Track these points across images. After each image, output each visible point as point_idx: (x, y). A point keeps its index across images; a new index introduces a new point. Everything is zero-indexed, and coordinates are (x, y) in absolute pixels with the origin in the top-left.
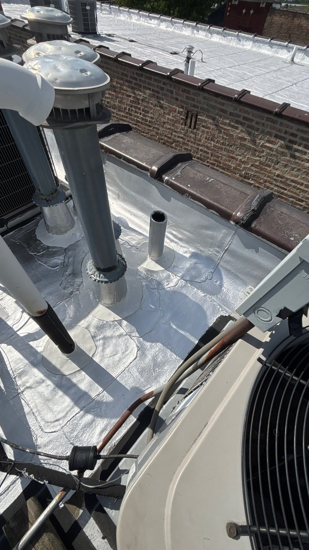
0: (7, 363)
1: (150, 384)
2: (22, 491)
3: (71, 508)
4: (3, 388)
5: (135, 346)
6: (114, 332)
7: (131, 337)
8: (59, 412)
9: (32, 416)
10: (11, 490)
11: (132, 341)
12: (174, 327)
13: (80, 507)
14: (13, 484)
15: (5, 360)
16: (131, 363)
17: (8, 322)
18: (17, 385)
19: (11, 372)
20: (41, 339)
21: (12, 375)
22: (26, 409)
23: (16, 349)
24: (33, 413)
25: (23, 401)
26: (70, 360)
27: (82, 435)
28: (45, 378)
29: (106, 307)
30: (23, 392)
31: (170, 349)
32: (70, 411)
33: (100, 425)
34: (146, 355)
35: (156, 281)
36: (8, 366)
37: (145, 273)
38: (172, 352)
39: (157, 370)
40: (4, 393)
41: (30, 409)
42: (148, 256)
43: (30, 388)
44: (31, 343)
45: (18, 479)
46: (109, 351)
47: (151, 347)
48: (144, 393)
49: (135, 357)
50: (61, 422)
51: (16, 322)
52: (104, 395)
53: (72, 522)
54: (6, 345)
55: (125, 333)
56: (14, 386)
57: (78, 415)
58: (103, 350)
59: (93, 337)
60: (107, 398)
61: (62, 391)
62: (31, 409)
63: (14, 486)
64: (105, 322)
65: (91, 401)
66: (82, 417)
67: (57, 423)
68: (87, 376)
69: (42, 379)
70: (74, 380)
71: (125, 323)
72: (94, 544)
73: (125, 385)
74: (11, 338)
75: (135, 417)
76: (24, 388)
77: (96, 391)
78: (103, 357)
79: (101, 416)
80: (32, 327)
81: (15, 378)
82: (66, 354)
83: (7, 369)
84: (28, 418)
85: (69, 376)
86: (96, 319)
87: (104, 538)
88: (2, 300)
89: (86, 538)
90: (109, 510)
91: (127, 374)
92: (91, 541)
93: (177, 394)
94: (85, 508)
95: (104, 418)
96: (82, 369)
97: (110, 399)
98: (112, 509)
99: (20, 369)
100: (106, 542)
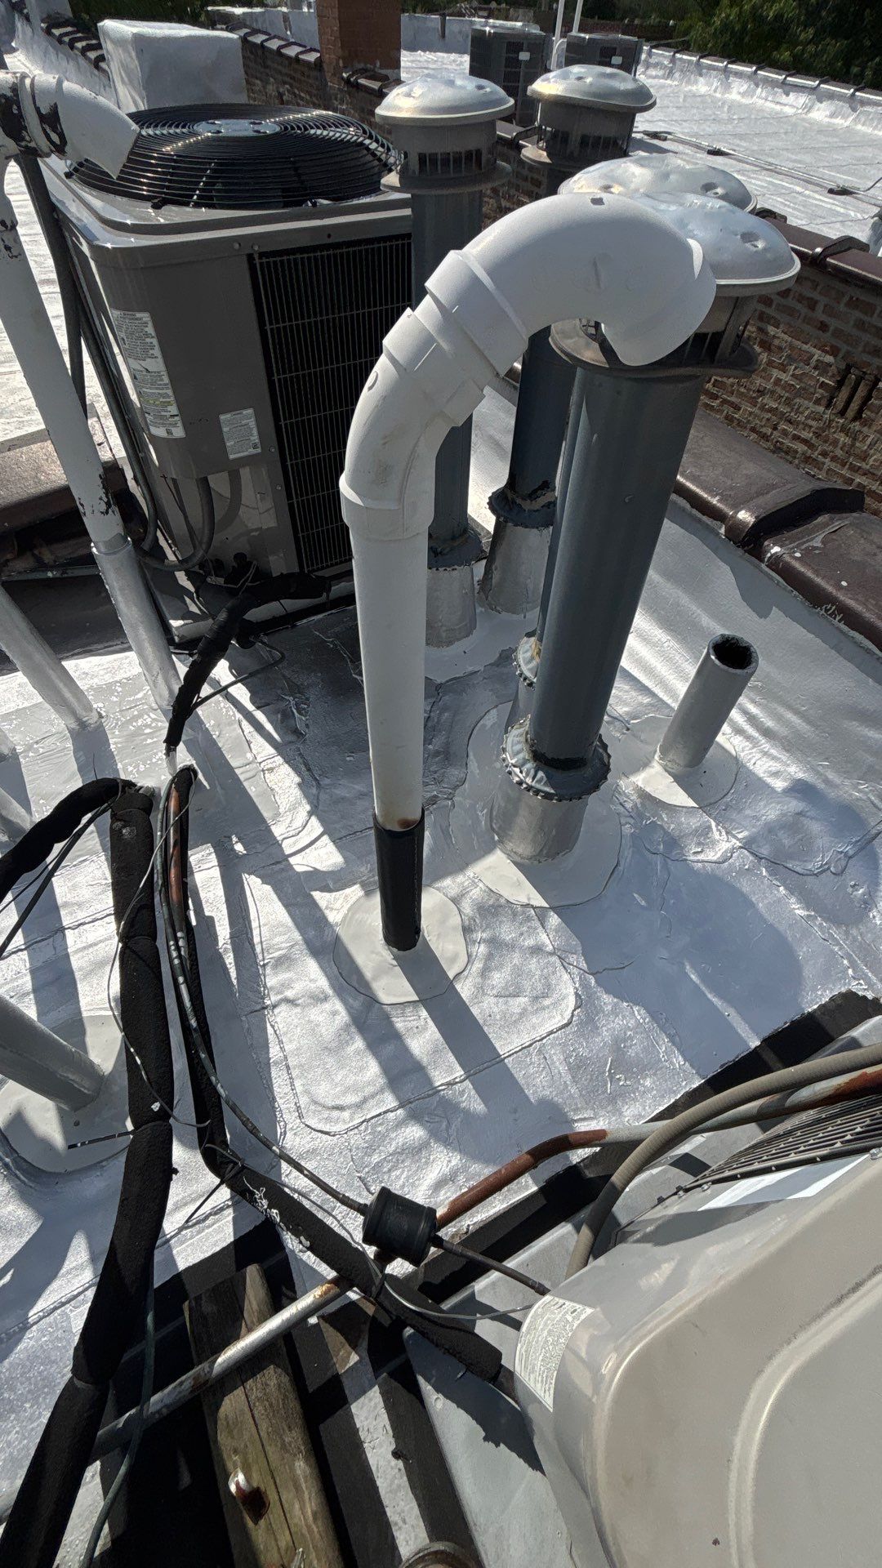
0: (254, 924)
1: (593, 1109)
2: (232, 1239)
3: (333, 1337)
4: (235, 982)
5: (572, 991)
6: (522, 934)
7: (565, 964)
8: (347, 1090)
9: (285, 1072)
10: (209, 1227)
11: (566, 977)
12: (693, 977)
13: (354, 1346)
14: (216, 1213)
15: (252, 918)
16: (552, 1032)
17: (273, 828)
18: (265, 986)
19: (258, 949)
20: (341, 892)
21: (260, 957)
22: (274, 1052)
23: (280, 899)
24: (288, 1067)
25: (270, 1030)
26: (398, 969)
27: (390, 1171)
28: (330, 992)
29: (515, 863)
30: (274, 1006)
31: (669, 1036)
32: (373, 1096)
33: (439, 1163)
34: (597, 1028)
35: (666, 833)
36: (256, 932)
37: (638, 801)
38: (674, 1044)
39: (619, 1079)
40: (232, 994)
41: (281, 1054)
42: (656, 757)
43: (291, 1002)
44: (316, 895)
45: (228, 1207)
46: (498, 978)
47: (615, 1012)
48: (572, 1128)
49: (565, 1021)
50: (346, 1114)
51: (291, 834)
52: (464, 1091)
53: (329, 1374)
54: (259, 881)
55: (551, 947)
56: (259, 985)
57: (391, 1115)
58: (484, 973)
59: (467, 930)
60: (471, 1100)
61: (365, 1039)
62: (285, 1057)
63: (218, 1221)
64: (502, 901)
65: (430, 1092)
66: (400, 1124)
67: (335, 1114)
68: (431, 1023)
69: (323, 992)
70: (400, 1024)
71: (554, 920)
72: (369, 1455)
73: (525, 1087)
74: (275, 868)
75: (536, 1181)
76: (280, 997)
77: (446, 1071)
78: (481, 990)
79: (447, 1143)
80: (326, 856)
81: (264, 966)
82: (395, 950)
83: (252, 939)
84: (273, 1074)
85: (388, 1009)
86: (481, 885)
87: (396, 1454)
88: (271, 770)
89: (355, 1431)
90: (429, 1387)
91: (535, 1059)
92: (365, 1445)
93: (671, 1165)
94: (365, 1354)
95: (454, 1150)
96: (424, 1001)
97: (477, 1106)
98: (438, 1390)
99: (280, 949)
100: (400, 1470)
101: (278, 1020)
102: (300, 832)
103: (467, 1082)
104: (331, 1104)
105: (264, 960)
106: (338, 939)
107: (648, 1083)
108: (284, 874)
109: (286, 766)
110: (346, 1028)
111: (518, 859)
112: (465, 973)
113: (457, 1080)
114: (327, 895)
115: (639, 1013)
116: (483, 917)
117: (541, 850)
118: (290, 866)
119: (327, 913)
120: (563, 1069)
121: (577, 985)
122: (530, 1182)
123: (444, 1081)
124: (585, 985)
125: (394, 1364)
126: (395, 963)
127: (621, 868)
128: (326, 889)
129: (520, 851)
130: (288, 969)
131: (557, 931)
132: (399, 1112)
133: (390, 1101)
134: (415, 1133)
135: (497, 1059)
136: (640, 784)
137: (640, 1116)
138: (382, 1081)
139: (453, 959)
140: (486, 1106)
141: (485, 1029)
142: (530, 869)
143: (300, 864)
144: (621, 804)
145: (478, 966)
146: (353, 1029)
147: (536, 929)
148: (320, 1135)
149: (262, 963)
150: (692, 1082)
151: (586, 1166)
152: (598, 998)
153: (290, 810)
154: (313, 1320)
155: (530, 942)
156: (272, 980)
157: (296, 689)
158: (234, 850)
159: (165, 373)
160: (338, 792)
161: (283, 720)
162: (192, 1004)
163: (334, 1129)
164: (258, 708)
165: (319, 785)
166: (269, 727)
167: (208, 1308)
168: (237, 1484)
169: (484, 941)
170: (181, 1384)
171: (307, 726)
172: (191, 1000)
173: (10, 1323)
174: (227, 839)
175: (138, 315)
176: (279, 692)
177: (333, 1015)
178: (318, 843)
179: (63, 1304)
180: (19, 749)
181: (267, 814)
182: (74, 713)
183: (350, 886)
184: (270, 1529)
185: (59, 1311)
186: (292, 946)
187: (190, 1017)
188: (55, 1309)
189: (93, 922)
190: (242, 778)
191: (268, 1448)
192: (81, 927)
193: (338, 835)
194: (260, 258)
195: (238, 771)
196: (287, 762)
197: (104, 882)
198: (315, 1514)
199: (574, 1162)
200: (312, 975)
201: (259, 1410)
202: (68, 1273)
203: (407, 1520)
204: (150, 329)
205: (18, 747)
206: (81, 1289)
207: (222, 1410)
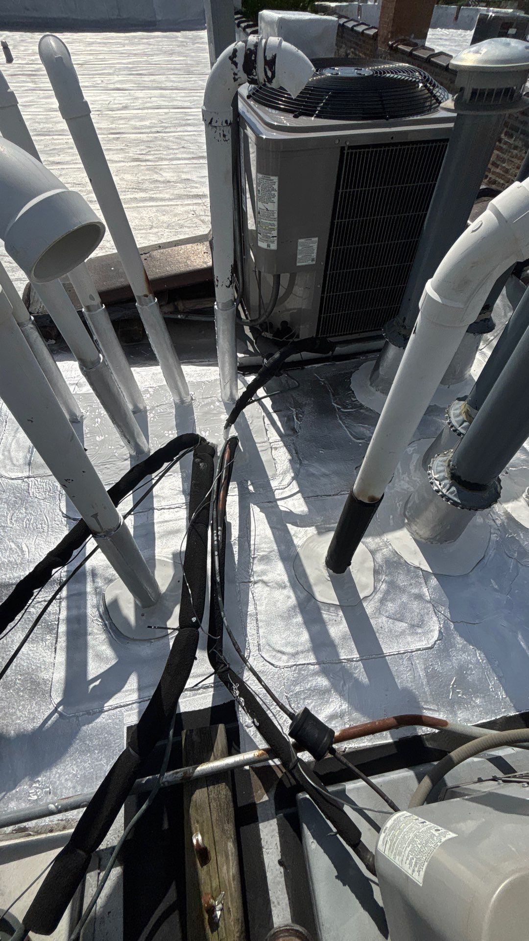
0: (252, 533)
1: (438, 705)
3: (255, 780)
4: (236, 562)
5: (438, 628)
6: (411, 584)
7: (436, 611)
9: (255, 622)
10: (199, 694)
11: (435, 618)
12: (522, 644)
13: (267, 792)
15: (252, 529)
16: (419, 650)
17: (271, 482)
18: (252, 570)
19: (252, 548)
20: (304, 528)
21: (252, 552)
22: (251, 609)
23: (269, 523)
24: (257, 620)
25: (251, 596)
28: (288, 584)
29: (415, 540)
30: (255, 583)
31: (498, 676)
32: (302, 652)
34: (450, 656)
36: (252, 538)
38: (500, 682)
41: (255, 612)
42: (524, 496)
43: (265, 583)
44: (289, 526)
46: (391, 607)
48: (422, 712)
49: (430, 646)
50: (285, 658)
51: (281, 487)
52: (357, 667)
54: (258, 509)
55: (429, 598)
56: (249, 568)
57: (311, 667)
58: (383, 601)
59: (376, 572)
61: (303, 618)
62: (257, 614)
63: (204, 693)
64: (402, 561)
65: (337, 661)
66: (315, 674)
68: (344, 621)
69: (284, 583)
70: (325, 616)
71: (434, 581)
72: (265, 856)
73: (396, 677)
74: (269, 503)
75: (392, 737)
76: (259, 578)
77: (348, 652)
78: (379, 611)
79: (341, 694)
80: (297, 505)
81: (254, 558)
82: (331, 571)
83: (250, 541)
84: (248, 621)
85: (320, 604)
86: (390, 547)
87: (281, 863)
88: (276, 448)
89: (259, 840)
90: (309, 833)
91: (405, 662)
92: (264, 850)
93: (487, 759)
94: (272, 798)
95: (345, 700)
96: (342, 606)
97: (364, 679)
98: (314, 837)
99: (264, 551)
100: (281, 873)
101: (256, 591)
102: (286, 488)
103: (360, 662)
104: (278, 648)
105: (254, 555)
106: (297, 555)
107: (478, 701)
108: (274, 509)
109: (285, 448)
110: (294, 608)
111: (418, 538)
112: (371, 597)
113: (355, 659)
114: (295, 528)
115: (480, 656)
116: (388, 567)
117: (436, 537)
118: (278, 506)
119: (294, 538)
120: (422, 674)
121: (441, 626)
122: (389, 736)
123: (345, 657)
124: (446, 627)
125: (289, 811)
126: (329, 579)
127: (485, 561)
128: (295, 524)
129: (421, 533)
130: (267, 564)
131: (434, 589)
132: (316, 666)
133: (312, 659)
134: (323, 682)
135: (381, 655)
136: (509, 510)
137: (469, 721)
138: (309, 645)
139: (365, 587)
140: (369, 680)
141: (377, 635)
142: (424, 546)
143: (283, 506)
144: (493, 520)
145: (379, 596)
146: (298, 610)
147: (420, 583)
148: (268, 664)
149: (253, 556)
150: (509, 711)
151: (427, 739)
152: (454, 638)
153: (282, 474)
154: (247, 767)
155: (415, 591)
156: (257, 567)
157: (298, 406)
158: (248, 489)
159: (276, 212)
160: (311, 470)
161: (287, 421)
162: (219, 569)
163: (276, 664)
164: (275, 412)
165: (301, 464)
166: (279, 424)
167: (195, 738)
168: (197, 841)
169: (386, 582)
170: (177, 773)
171: (300, 428)
172: (219, 566)
173: (95, 705)
174: (245, 482)
175: (272, 178)
176: (288, 405)
177: (287, 598)
178: (295, 497)
179: (121, 707)
180: (148, 408)
181: (270, 473)
182: (180, 394)
183: (309, 526)
184: (208, 873)
185: (118, 709)
186: (271, 552)
187: (217, 575)
188: (117, 707)
189: (169, 509)
190: (259, 449)
191: (214, 828)
192: (163, 510)
193: (306, 495)
194: (348, 149)
195: (258, 445)
196: (285, 445)
197: (178, 489)
198: (234, 877)
199: (419, 734)
200: (278, 572)
201: (213, 804)
202: (126, 691)
203: (280, 903)
204: (276, 187)
205: (147, 407)
206: (131, 702)
207: (194, 796)
